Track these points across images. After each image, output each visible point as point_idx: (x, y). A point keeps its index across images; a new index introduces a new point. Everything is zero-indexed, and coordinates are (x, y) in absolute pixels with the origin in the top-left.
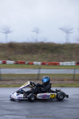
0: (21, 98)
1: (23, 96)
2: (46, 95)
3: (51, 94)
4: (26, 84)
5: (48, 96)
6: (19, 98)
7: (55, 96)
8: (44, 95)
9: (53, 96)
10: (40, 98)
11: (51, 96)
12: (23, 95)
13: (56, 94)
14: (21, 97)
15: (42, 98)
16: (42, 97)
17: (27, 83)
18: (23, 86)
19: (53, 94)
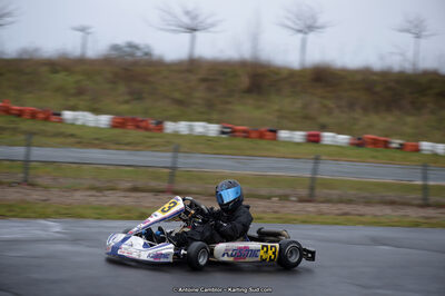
0: (166, 256)
1: (172, 251)
2: (247, 249)
3: (263, 247)
4: (170, 208)
5: (254, 253)
6: (158, 256)
7: (274, 253)
8: (240, 249)
9: (270, 252)
10: (226, 258)
11: (262, 253)
12: (172, 245)
13: (277, 245)
14: (163, 252)
15: (231, 259)
16: (232, 256)
17: (175, 204)
18: (159, 215)
19: (269, 245)
